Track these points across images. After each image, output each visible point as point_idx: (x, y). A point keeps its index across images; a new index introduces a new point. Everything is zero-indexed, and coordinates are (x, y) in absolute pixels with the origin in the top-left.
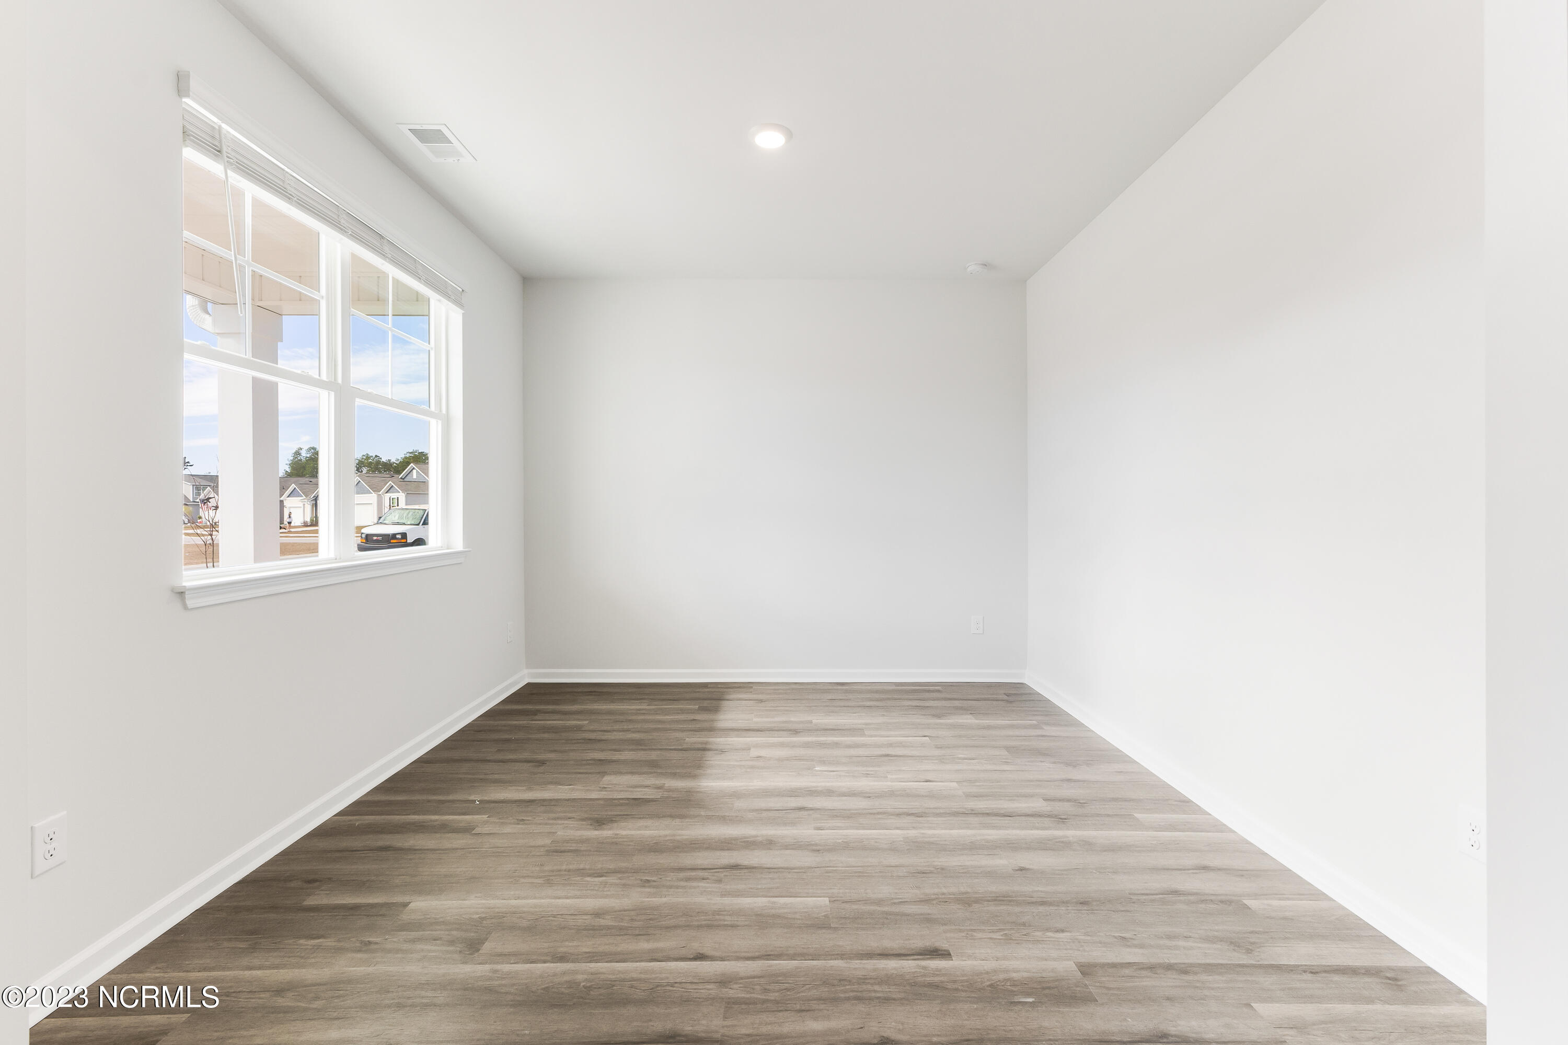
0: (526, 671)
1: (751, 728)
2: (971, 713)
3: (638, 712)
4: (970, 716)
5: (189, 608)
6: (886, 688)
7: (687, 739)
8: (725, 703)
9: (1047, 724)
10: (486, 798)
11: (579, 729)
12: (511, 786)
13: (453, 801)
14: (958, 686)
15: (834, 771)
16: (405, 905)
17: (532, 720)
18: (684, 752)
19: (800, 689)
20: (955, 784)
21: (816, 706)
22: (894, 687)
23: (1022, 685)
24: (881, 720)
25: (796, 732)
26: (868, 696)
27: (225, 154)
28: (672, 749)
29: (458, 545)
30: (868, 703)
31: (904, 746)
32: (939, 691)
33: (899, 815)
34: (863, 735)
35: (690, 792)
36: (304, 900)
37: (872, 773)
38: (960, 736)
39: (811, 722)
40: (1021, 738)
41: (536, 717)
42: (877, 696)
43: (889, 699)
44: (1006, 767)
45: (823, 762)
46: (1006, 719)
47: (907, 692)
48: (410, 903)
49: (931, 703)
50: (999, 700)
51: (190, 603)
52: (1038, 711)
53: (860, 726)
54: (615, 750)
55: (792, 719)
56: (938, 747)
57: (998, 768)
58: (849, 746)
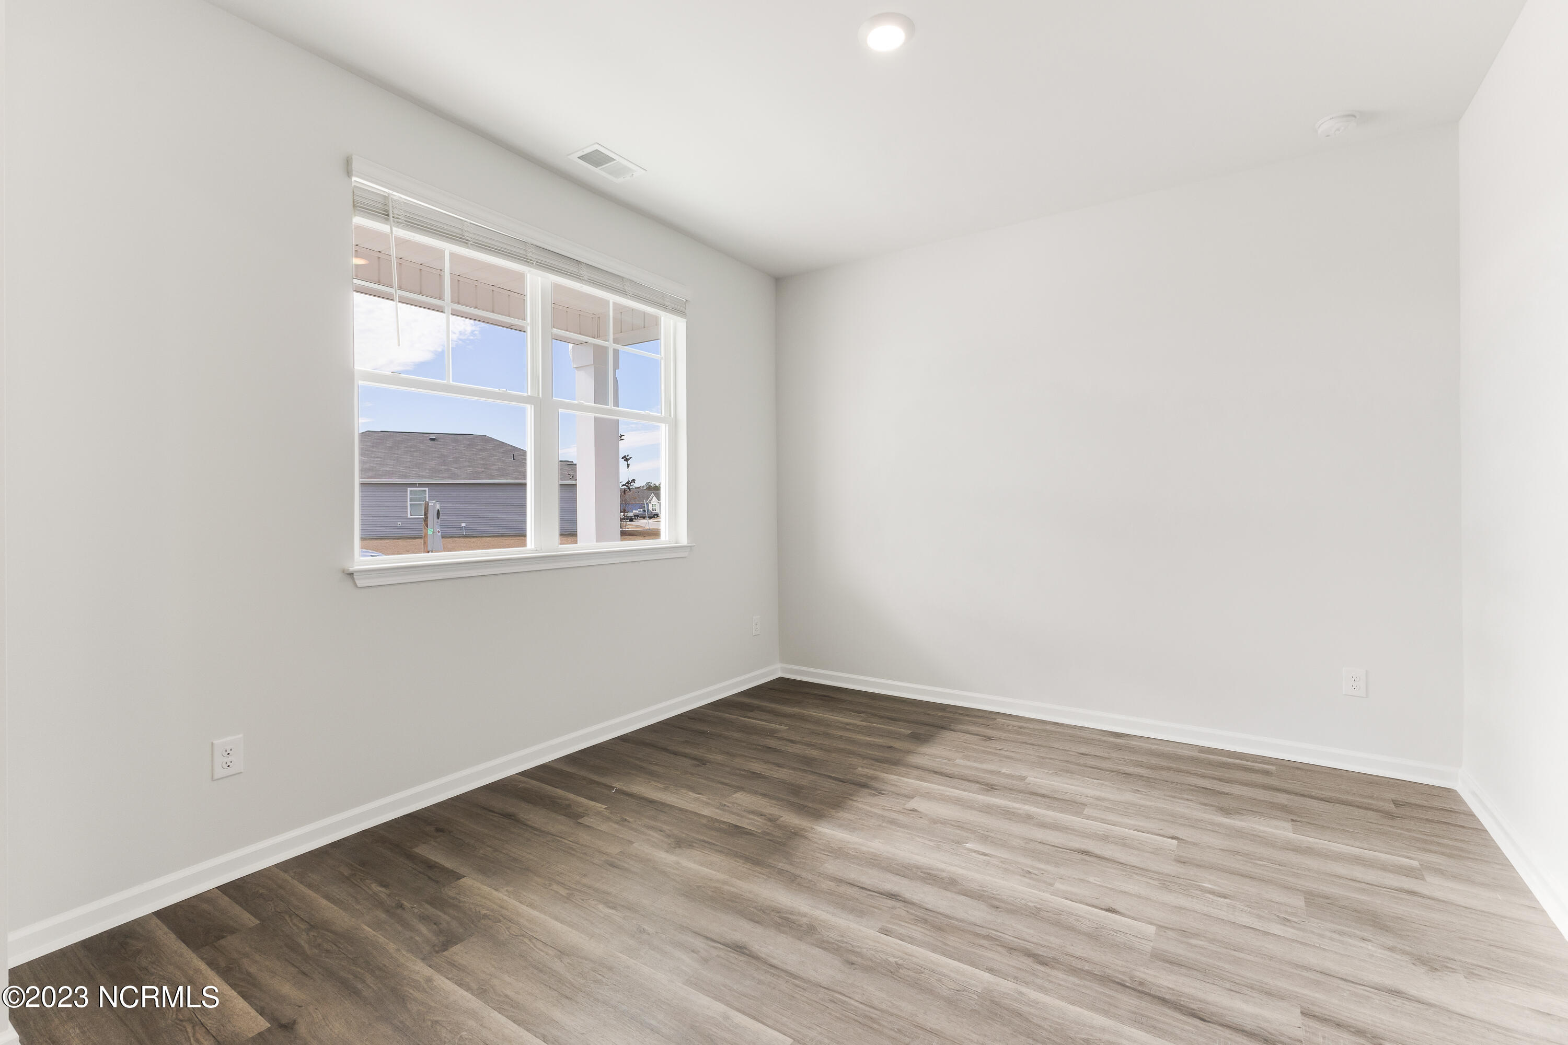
0: (779, 665)
1: (944, 771)
2: (1293, 820)
3: (845, 727)
4: (1289, 825)
5: (359, 585)
6: (1181, 752)
7: (860, 769)
8: (947, 735)
9: (1439, 872)
10: (624, 788)
11: (772, 733)
12: (655, 781)
13: (598, 784)
14: (1308, 770)
15: (986, 855)
16: (460, 877)
17: (745, 717)
18: (840, 783)
19: (1055, 732)
20: (1152, 929)
21: (1051, 759)
22: (1195, 754)
23: (1448, 793)
24: (1129, 797)
25: (990, 788)
26: (1144, 759)
27: (391, 215)
28: (831, 777)
29: (684, 541)
30: (1131, 769)
31: (1125, 845)
32: (1267, 773)
33: (1011, 949)
34: (1078, 814)
35: (796, 834)
36: (417, 846)
37: (1036, 872)
38: (1236, 853)
39: (1023, 779)
40: (1358, 885)
41: (751, 714)
42: (1155, 761)
43: (1169, 769)
44: (1276, 929)
45: (984, 838)
46: (1358, 844)
47: (1211, 764)
48: (464, 876)
49: (1236, 790)
50: (1370, 809)
51: (360, 583)
52: (1439, 844)
53: (1084, 800)
54: (779, 765)
55: (1004, 770)
56: (1181, 861)
57: (1258, 925)
58: (1043, 825)
